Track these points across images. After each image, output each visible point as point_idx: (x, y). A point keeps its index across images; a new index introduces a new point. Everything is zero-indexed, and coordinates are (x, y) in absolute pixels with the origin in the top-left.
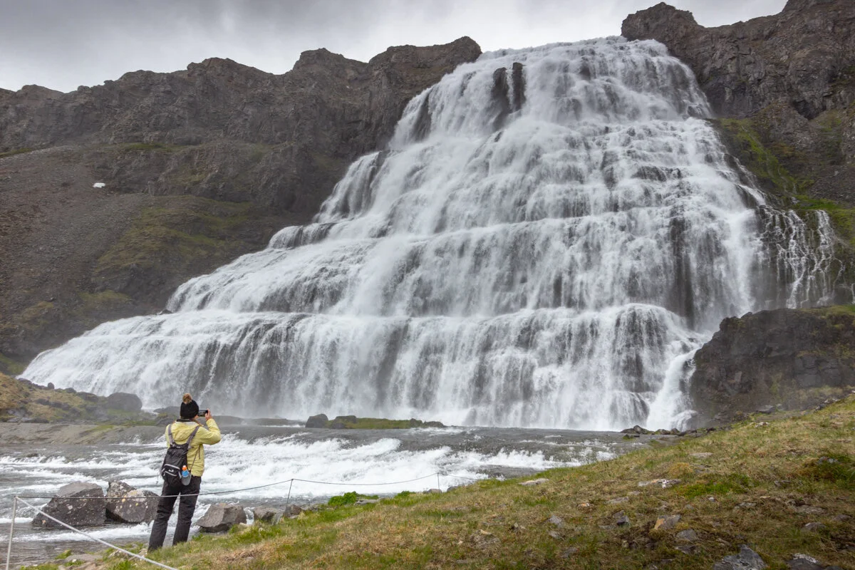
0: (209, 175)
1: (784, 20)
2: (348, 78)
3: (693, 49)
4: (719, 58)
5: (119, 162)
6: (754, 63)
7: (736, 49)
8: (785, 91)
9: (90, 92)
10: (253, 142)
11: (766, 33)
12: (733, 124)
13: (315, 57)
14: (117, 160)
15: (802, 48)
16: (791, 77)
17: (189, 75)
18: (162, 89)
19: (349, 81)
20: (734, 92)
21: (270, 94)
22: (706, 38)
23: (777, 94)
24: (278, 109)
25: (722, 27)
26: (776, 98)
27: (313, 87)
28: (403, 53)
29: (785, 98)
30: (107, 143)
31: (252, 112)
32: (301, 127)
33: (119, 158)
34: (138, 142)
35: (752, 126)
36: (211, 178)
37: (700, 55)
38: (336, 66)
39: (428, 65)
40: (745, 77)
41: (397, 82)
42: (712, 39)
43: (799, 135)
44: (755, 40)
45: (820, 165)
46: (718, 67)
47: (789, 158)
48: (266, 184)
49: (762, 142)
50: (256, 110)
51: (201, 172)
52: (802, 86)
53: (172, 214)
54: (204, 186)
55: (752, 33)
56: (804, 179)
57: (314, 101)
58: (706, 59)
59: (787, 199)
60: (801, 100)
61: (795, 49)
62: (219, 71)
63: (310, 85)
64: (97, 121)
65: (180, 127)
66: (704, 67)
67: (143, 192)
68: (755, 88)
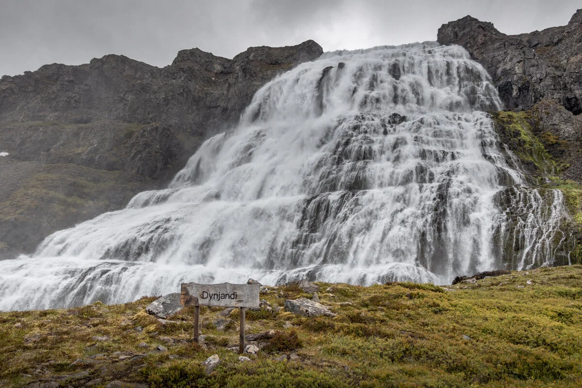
0: (89, 148)
1: (570, 30)
2: (215, 71)
3: (490, 53)
4: (509, 61)
5: (22, 136)
6: (537, 66)
7: (523, 54)
8: (561, 89)
9: (11, 80)
10: (129, 122)
11: (555, 40)
12: (509, 116)
13: (189, 55)
14: (21, 135)
15: (576, 54)
16: (566, 78)
17: (90, 68)
18: (66, 79)
19: (216, 74)
20: (520, 90)
21: (147, 84)
22: (500, 45)
23: (554, 91)
24: (152, 96)
25: (522, 35)
26: (553, 94)
27: (182, 79)
28: (260, 52)
29: (559, 94)
30: (17, 121)
31: (131, 98)
32: (169, 110)
33: (23, 133)
34: (42, 120)
35: (525, 118)
36: (91, 150)
37: (494, 58)
38: (206, 62)
39: (279, 62)
40: (530, 77)
41: (251, 75)
42: (505, 45)
43: (563, 126)
44: (547, 46)
45: (578, 151)
46: (508, 69)
47: (553, 145)
48: (134, 156)
49: (532, 131)
50: (134, 97)
51: (84, 146)
52: (574, 85)
53: (54, 179)
54: (84, 157)
55: (545, 40)
56: (561, 163)
57: (182, 91)
58: (499, 62)
59: (542, 179)
60: (573, 96)
61: (572, 55)
62: (114, 65)
63: (180, 77)
64: (14, 103)
65: (75, 109)
66: (498, 68)
67: (37, 160)
68: (537, 86)
